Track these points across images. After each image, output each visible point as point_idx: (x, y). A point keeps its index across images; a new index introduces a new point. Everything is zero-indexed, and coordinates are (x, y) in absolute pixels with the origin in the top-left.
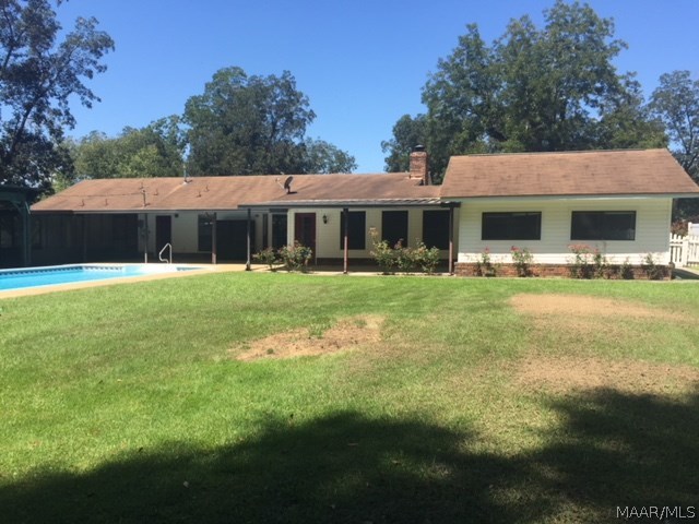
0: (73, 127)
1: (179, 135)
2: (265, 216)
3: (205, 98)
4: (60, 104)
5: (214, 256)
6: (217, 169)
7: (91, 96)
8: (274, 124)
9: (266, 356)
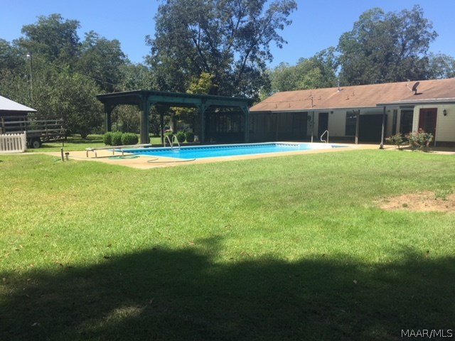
0: (271, 61)
1: (334, 59)
2: (396, 111)
3: (354, 33)
4: (264, 48)
5: (357, 139)
6: (359, 81)
7: (282, 41)
8: (404, 45)
9: (403, 208)
